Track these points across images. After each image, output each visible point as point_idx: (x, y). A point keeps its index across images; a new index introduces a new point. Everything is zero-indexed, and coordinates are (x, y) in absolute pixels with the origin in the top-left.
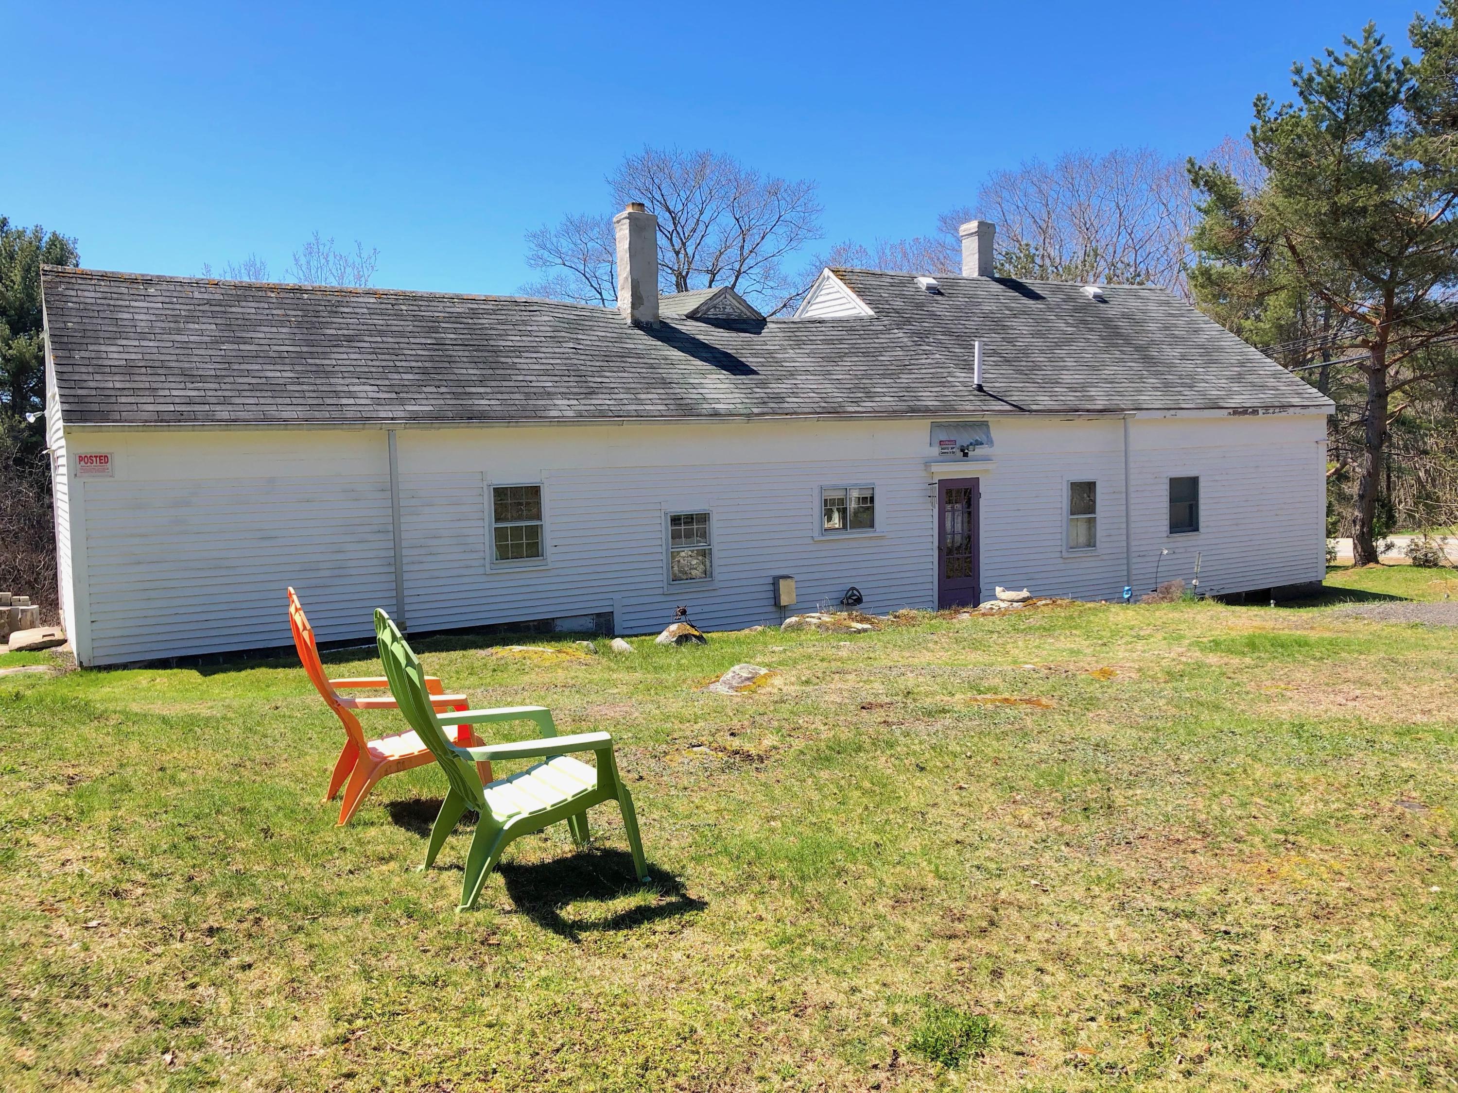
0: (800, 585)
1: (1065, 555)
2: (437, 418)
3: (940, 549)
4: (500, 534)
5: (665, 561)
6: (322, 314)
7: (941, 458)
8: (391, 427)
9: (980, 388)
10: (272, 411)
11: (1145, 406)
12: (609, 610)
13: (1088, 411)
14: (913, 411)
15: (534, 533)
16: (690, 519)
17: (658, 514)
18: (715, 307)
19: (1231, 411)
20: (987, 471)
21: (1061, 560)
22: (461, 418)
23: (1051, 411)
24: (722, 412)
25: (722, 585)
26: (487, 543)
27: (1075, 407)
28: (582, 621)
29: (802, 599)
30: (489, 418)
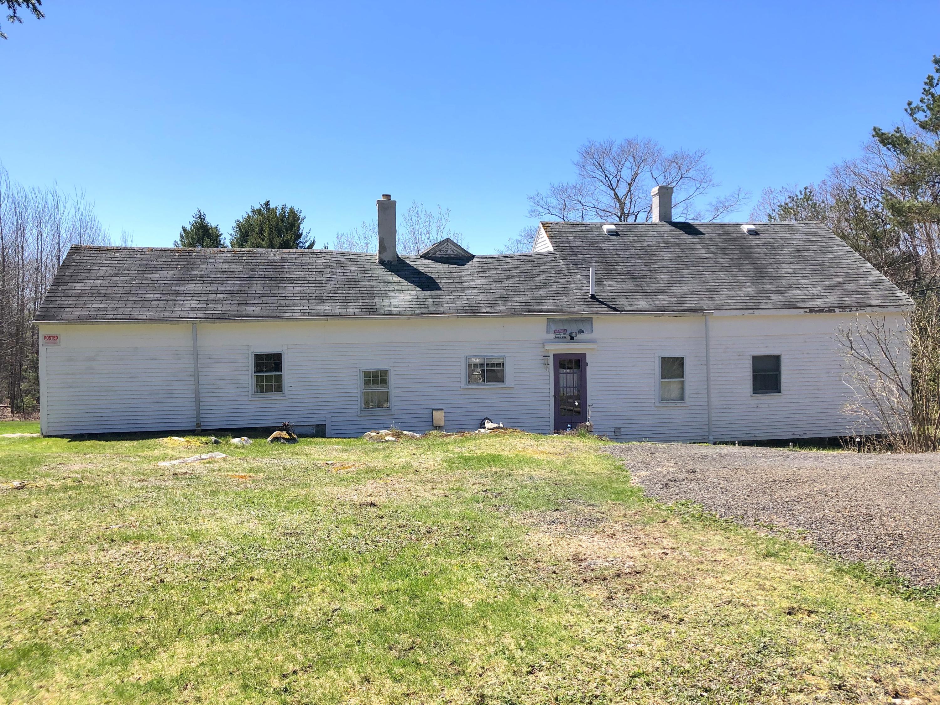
0: (447, 414)
1: (657, 404)
2: (220, 318)
3: (555, 397)
4: (258, 379)
5: (359, 397)
6: (197, 263)
7: (555, 340)
8: (195, 322)
9: (593, 297)
10: (135, 315)
11: (725, 307)
12: (324, 423)
13: (673, 311)
14: (529, 312)
15: (279, 379)
16: (376, 374)
17: (355, 370)
18: (440, 250)
19: (808, 310)
20: (593, 349)
21: (655, 409)
22: (233, 317)
23: (641, 311)
24: (394, 313)
25: (396, 412)
26: (250, 383)
27: (663, 309)
28: (307, 428)
29: (448, 423)
30: (251, 317)
